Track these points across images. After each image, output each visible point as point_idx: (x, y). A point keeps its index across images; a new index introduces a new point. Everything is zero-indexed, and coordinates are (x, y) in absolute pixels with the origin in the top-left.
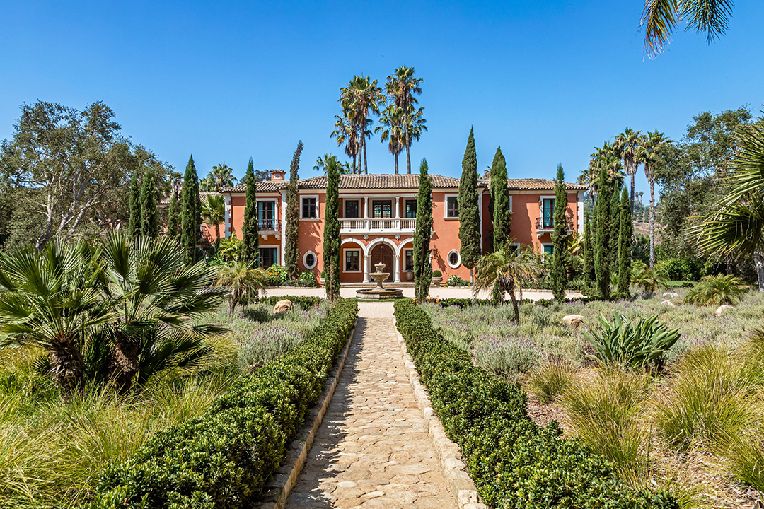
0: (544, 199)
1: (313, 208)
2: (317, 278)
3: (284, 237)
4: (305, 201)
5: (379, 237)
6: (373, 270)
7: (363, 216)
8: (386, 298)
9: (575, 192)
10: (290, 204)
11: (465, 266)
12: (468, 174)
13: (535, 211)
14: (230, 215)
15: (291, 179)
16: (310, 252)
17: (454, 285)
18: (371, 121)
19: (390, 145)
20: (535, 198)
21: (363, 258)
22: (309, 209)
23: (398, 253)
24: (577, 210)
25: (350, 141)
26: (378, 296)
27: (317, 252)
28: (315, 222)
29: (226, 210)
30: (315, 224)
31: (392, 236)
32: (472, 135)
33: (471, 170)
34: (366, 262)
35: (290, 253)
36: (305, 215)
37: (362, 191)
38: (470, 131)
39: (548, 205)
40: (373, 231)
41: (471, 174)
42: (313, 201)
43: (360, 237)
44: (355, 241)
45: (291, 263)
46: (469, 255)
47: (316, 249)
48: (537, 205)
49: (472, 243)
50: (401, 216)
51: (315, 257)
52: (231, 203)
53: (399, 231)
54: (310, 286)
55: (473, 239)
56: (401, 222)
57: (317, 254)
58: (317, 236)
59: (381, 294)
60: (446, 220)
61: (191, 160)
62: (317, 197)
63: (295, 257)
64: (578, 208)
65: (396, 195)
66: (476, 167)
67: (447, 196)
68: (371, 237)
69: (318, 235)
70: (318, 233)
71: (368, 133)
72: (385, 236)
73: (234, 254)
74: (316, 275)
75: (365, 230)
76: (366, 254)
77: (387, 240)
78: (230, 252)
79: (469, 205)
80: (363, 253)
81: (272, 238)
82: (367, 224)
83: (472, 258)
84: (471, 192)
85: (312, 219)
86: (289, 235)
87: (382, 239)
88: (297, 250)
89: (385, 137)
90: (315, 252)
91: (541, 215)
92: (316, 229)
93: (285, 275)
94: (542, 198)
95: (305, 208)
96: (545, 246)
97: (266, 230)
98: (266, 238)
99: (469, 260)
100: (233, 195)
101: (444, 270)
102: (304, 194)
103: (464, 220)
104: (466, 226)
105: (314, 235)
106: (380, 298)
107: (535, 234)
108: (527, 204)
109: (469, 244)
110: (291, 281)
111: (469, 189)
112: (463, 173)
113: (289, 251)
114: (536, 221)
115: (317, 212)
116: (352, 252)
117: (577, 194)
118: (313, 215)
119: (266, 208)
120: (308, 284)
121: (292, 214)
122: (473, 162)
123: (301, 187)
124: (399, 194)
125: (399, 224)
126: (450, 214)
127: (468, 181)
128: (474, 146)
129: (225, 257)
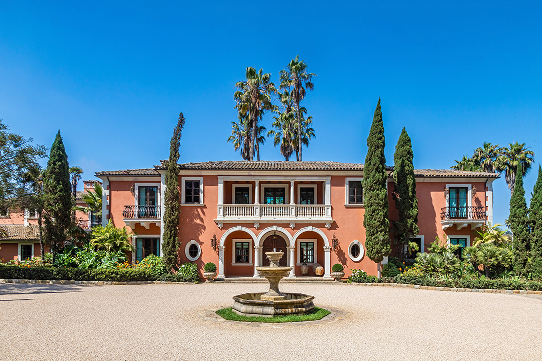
0: (450, 188)
1: (197, 192)
2: (201, 271)
3: (162, 225)
4: (188, 183)
5: (272, 225)
6: (266, 262)
7: (253, 202)
8: (285, 314)
9: (484, 180)
10: (169, 185)
11: (372, 259)
12: (375, 152)
13: (440, 201)
14: (108, 201)
15: (170, 157)
16: (193, 242)
17: (359, 282)
18: (265, 128)
19: (282, 147)
20: (440, 187)
21: (254, 249)
22: (193, 193)
23: (292, 245)
24: (486, 200)
25: (245, 145)
26: (271, 310)
27: (201, 241)
28: (199, 207)
29: (103, 194)
30: (199, 210)
31: (286, 225)
32: (379, 108)
33: (378, 147)
34: (256, 253)
35: (168, 243)
36: (188, 200)
37: (252, 173)
38: (377, 103)
39: (454, 195)
40: (265, 218)
41: (378, 152)
42: (197, 184)
43: (250, 225)
44: (244, 229)
45: (170, 254)
46: (378, 246)
47: (200, 238)
48: (443, 193)
49: (381, 232)
50: (296, 202)
51: (199, 247)
52: (109, 188)
53: (294, 219)
54: (190, 281)
55: (383, 227)
56: (297, 208)
57: (201, 243)
58: (201, 223)
59: (277, 306)
60: (347, 207)
61: (59, 136)
62: (201, 179)
63: (174, 246)
64: (486, 197)
65: (291, 178)
66: (384, 145)
67: (347, 180)
68: (262, 226)
69: (203, 222)
70: (202, 220)
71: (261, 140)
72: (278, 225)
73: (107, 244)
74: (199, 268)
75: (256, 217)
76: (257, 245)
77: (280, 229)
78: (102, 241)
79: (377, 187)
80: (253, 244)
81: (153, 225)
82: (258, 210)
83: (381, 249)
84: (379, 172)
85: (196, 204)
86: (167, 221)
87: (274, 228)
88: (177, 238)
89: (277, 141)
90: (198, 241)
91: (447, 205)
92: (199, 215)
93: (162, 268)
94: (448, 186)
95: (188, 192)
96: (451, 239)
97: (148, 218)
98: (147, 227)
99: (378, 252)
100: (112, 179)
101: (344, 263)
102: (187, 176)
103: (371, 206)
104: (373, 212)
105: (198, 221)
106: (276, 315)
107: (441, 225)
108: (432, 193)
109: (377, 233)
110: (169, 275)
111: (377, 169)
112: (370, 150)
113: (166, 240)
114: (441, 212)
115: (201, 195)
116: (242, 243)
117: (485, 183)
118: (197, 200)
119: (148, 194)
120: (188, 278)
121: (173, 197)
122: (381, 139)
123: (183, 168)
124: (294, 178)
125: (294, 211)
126: (351, 200)
127: (375, 160)
128: (381, 120)
129: (96, 247)
